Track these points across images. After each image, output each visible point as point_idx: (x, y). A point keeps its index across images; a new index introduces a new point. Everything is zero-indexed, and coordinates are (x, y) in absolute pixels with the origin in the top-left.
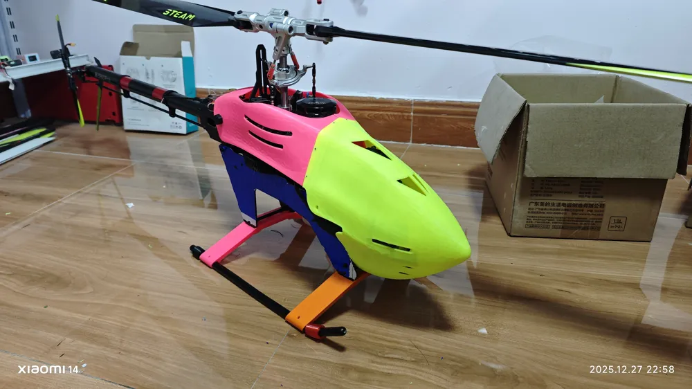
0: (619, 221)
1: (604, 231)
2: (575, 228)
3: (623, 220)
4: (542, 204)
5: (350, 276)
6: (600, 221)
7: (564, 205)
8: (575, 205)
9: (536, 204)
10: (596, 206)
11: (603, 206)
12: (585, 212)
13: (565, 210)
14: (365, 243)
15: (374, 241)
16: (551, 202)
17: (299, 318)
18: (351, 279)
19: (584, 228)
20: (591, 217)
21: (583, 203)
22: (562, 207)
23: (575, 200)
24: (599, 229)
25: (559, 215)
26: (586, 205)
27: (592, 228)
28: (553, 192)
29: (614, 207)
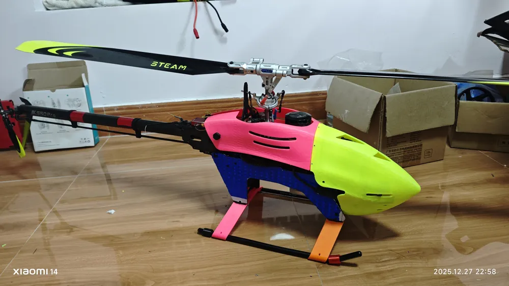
0: (429, 152)
1: (422, 160)
2: (409, 161)
3: (431, 151)
4: (393, 151)
5: (340, 220)
6: (420, 154)
7: (403, 149)
8: (408, 148)
9: (390, 151)
10: (418, 146)
11: (421, 145)
12: (413, 151)
13: (404, 151)
14: (362, 197)
15: (367, 195)
16: (396, 149)
17: (319, 255)
18: (341, 222)
19: (413, 160)
20: (417, 152)
21: (412, 146)
22: (402, 150)
23: (408, 145)
24: (420, 159)
25: (401, 155)
26: (413, 147)
27: (417, 159)
28: (398, 143)
29: (427, 144)
